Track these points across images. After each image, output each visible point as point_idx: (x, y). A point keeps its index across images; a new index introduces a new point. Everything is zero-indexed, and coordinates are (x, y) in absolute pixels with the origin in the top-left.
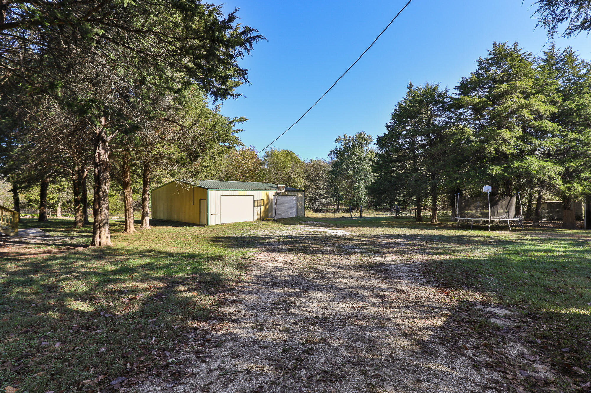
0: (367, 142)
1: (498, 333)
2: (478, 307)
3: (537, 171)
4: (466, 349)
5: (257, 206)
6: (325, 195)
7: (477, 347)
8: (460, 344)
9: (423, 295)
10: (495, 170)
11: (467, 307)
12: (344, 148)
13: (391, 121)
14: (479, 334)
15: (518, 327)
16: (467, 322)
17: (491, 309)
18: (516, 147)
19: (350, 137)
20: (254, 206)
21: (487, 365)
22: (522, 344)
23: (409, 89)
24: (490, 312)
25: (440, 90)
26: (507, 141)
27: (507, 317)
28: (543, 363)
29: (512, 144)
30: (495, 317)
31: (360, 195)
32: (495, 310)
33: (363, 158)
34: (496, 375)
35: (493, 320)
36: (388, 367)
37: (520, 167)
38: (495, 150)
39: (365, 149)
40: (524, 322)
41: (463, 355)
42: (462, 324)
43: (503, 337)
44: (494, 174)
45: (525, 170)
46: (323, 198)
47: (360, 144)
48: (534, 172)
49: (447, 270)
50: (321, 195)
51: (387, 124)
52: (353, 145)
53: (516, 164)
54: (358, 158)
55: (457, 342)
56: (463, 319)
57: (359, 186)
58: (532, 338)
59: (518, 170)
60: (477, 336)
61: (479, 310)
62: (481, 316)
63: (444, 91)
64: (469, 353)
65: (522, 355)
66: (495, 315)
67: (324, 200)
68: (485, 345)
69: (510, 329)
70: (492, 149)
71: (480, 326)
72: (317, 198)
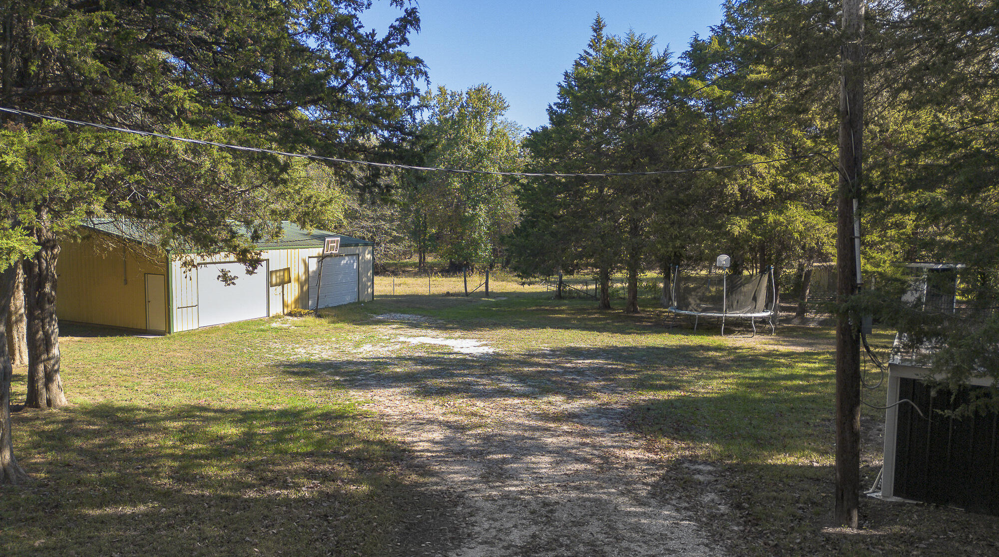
0: (493, 110)
1: (699, 486)
2: (686, 465)
3: (800, 233)
4: (672, 500)
5: (276, 285)
6: (394, 233)
7: (680, 498)
8: (667, 497)
9: (632, 456)
10: (739, 226)
11: (675, 466)
12: (438, 120)
13: (559, 101)
14: (683, 488)
15: (716, 481)
16: (674, 479)
17: (697, 467)
18: (774, 187)
19: (453, 95)
20: (269, 284)
21: (685, 508)
22: (716, 493)
23: (595, 30)
24: (695, 470)
25: (656, 52)
26: (761, 176)
27: (710, 473)
28: (725, 504)
29: (769, 180)
30: (699, 474)
31: (476, 236)
32: (701, 467)
33: (484, 147)
34: (691, 513)
35: (697, 477)
36: (615, 515)
37: (777, 223)
38: (742, 189)
39: (489, 127)
40: (722, 476)
41: (669, 504)
42: (670, 482)
43: (702, 490)
44: (736, 233)
45: (783, 228)
46: (391, 242)
47: (478, 114)
48: (796, 235)
49: (656, 421)
50: (386, 233)
51: (550, 107)
52: (461, 114)
53: (771, 217)
54: (472, 149)
55: (664, 496)
56: (671, 477)
57: (473, 216)
58: (724, 489)
59: (774, 228)
60: (681, 490)
61: (686, 468)
62: (687, 473)
63: (662, 54)
64: (674, 502)
65: (713, 501)
66: (699, 472)
67: (393, 246)
68: (687, 496)
69: (709, 482)
70: (736, 187)
71: (685, 482)
72: (377, 239)
